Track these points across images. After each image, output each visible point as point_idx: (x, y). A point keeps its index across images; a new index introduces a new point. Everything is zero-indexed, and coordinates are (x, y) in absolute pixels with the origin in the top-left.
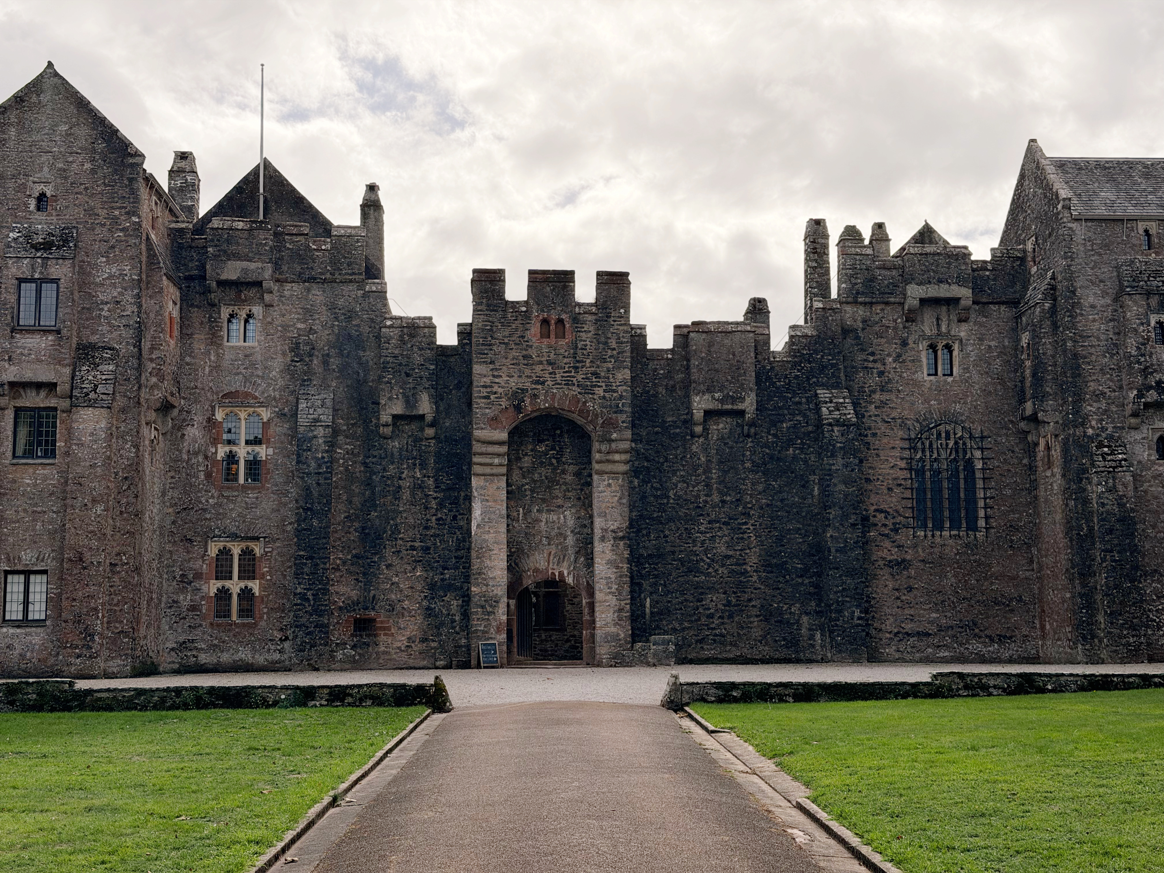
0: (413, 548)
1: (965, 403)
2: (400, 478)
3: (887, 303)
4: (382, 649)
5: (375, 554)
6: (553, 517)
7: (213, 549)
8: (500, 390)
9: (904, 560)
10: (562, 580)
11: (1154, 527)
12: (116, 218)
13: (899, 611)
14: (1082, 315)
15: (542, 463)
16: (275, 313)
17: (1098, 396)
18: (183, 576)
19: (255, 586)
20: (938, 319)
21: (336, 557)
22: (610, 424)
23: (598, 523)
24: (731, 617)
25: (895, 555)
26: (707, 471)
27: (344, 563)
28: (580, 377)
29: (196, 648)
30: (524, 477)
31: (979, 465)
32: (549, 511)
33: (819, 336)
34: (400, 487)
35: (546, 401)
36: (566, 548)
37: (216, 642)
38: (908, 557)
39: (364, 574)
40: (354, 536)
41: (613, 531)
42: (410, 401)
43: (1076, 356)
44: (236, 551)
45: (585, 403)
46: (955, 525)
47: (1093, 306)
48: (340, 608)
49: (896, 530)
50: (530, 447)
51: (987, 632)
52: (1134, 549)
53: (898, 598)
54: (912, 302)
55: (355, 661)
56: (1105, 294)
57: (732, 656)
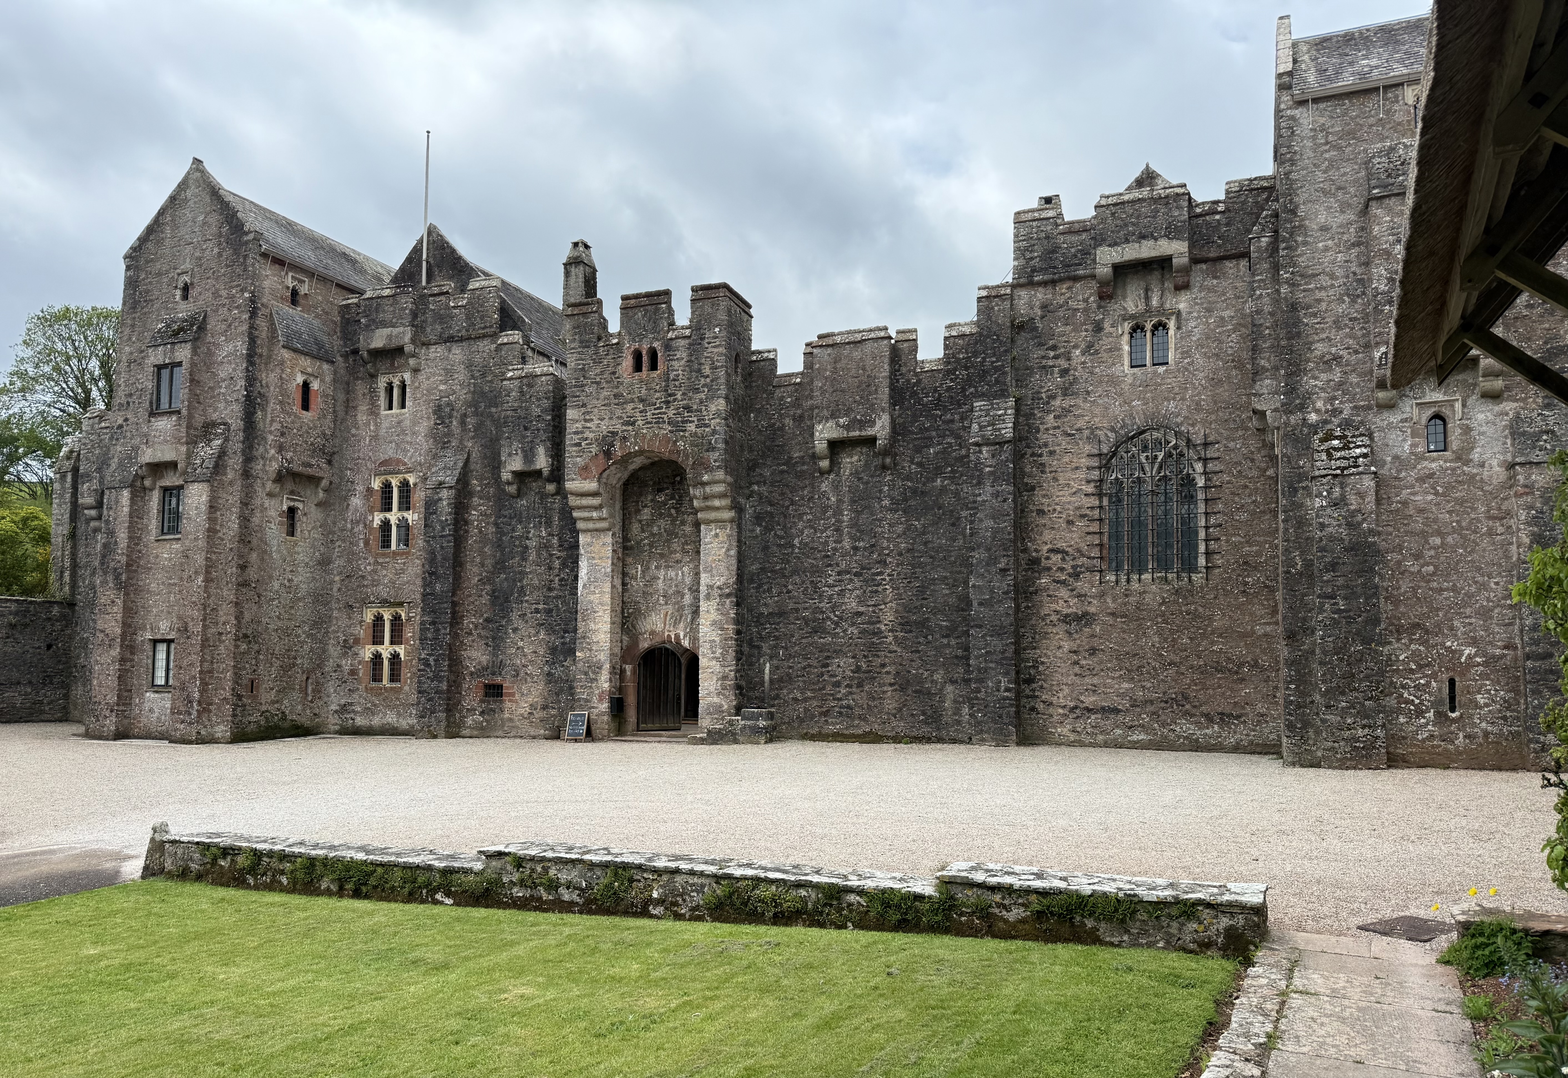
0: (537, 611)
1: (1183, 399)
2: (528, 538)
3: (1076, 279)
4: (507, 715)
5: (504, 617)
6: (671, 573)
7: (369, 616)
8: (591, 435)
9: (1085, 614)
10: (678, 642)
12: (234, 296)
13: (1078, 680)
15: (661, 514)
16: (422, 377)
18: (345, 641)
19: (401, 650)
20: (1147, 290)
21: (469, 622)
22: (702, 465)
23: (704, 579)
24: (860, 685)
25: (1074, 607)
26: (838, 512)
27: (476, 627)
28: (671, 413)
29: (353, 711)
30: (643, 531)
31: (1201, 482)
32: (667, 567)
33: (980, 334)
34: (527, 547)
35: (636, 443)
36: (681, 608)
37: (369, 705)
38: (1092, 610)
39: (494, 638)
40: (485, 599)
41: (719, 588)
42: (529, 455)
44: (387, 616)
45: (675, 442)
46: (1164, 564)
48: (472, 674)
49: (1076, 575)
50: (650, 497)
51: (1204, 708)
53: (1076, 663)
54: (1104, 271)
55: (482, 728)
57: (860, 732)
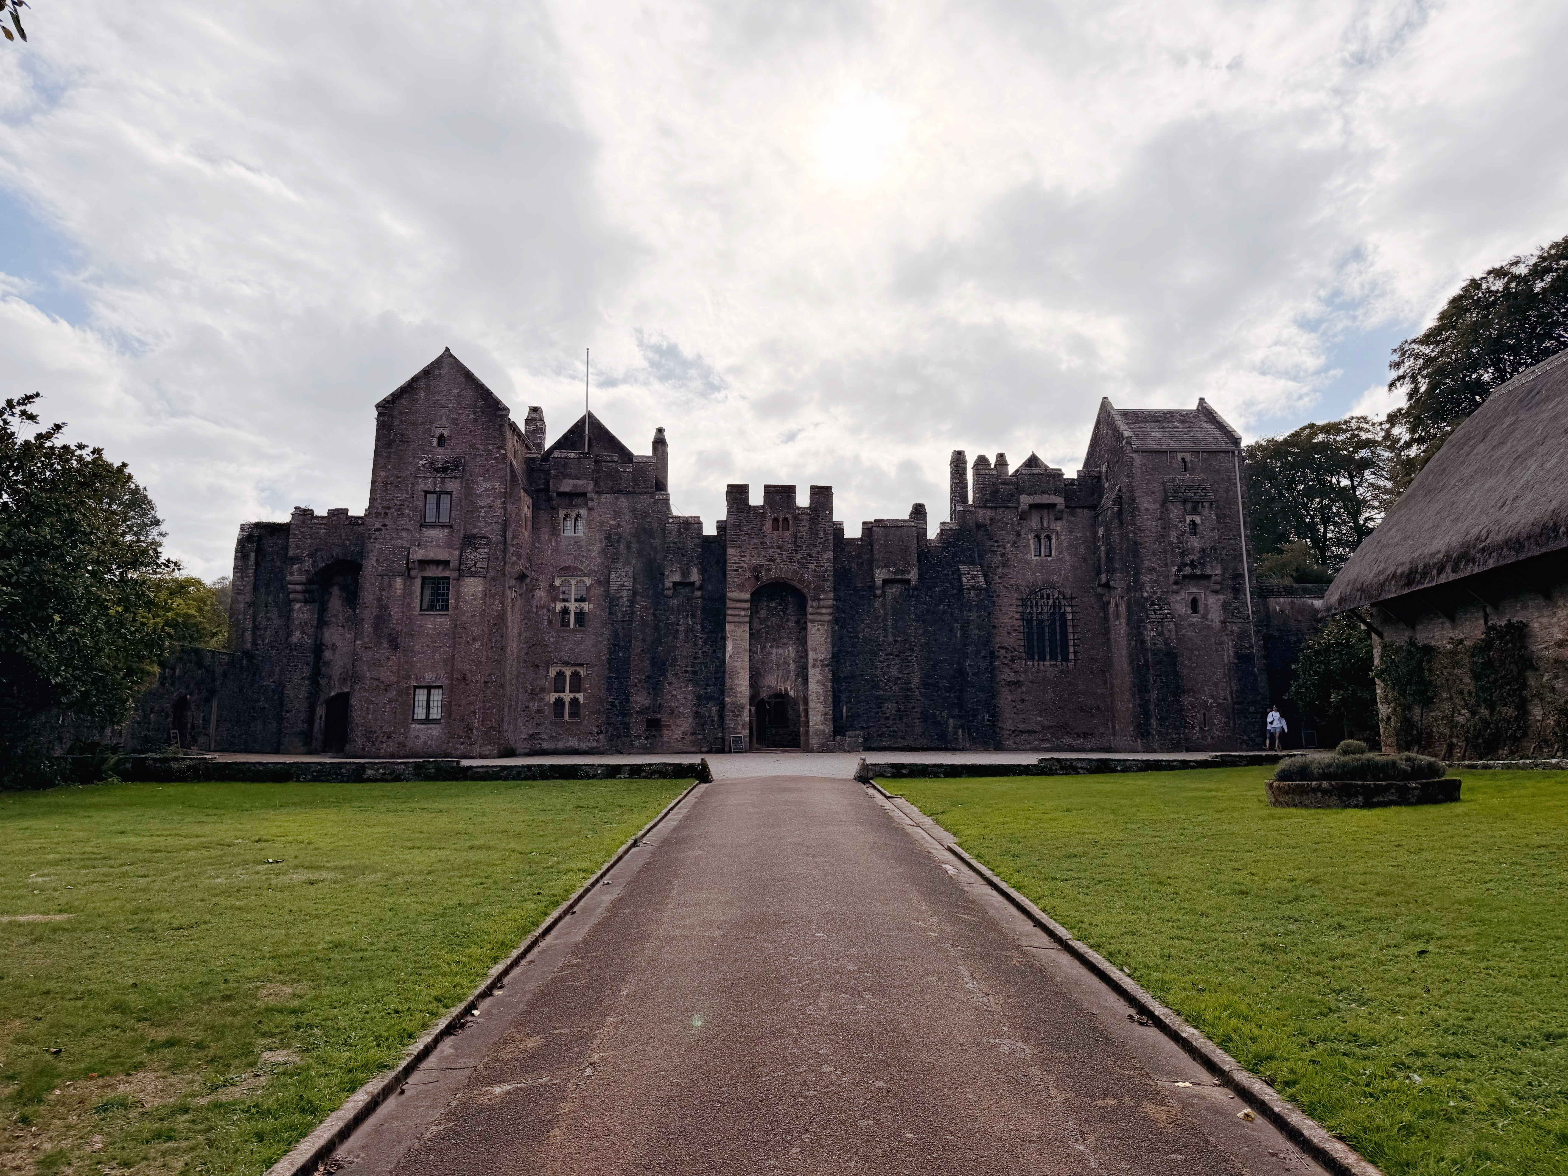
0: (686, 672)
1: (1060, 575)
2: (678, 625)
3: (1007, 507)
4: (665, 739)
5: (661, 675)
6: (781, 651)
7: (553, 672)
8: (745, 565)
9: (1018, 681)
10: (787, 694)
11: (1190, 660)
12: (490, 451)
13: (1015, 716)
14: (1139, 515)
15: (773, 614)
16: (595, 514)
17: (1151, 570)
18: (532, 690)
19: (580, 697)
20: (1041, 518)
21: (634, 678)
22: (819, 589)
23: (811, 655)
24: (901, 719)
25: (1012, 677)
26: (885, 620)
27: (640, 681)
28: (799, 557)
29: (541, 739)
30: (761, 624)
31: (1070, 617)
32: (778, 647)
33: (960, 530)
34: (677, 630)
35: (776, 573)
36: (789, 672)
37: (554, 734)
38: (1021, 679)
39: (654, 689)
40: (647, 663)
41: (821, 661)
42: (685, 573)
43: (1136, 543)
44: (568, 673)
45: (802, 574)
46: (1053, 658)
47: (1147, 510)
48: (638, 712)
49: (1013, 661)
50: (765, 604)
51: (1076, 731)
52: (1176, 674)
53: (1015, 707)
54: (1024, 506)
55: (647, 748)
56: (1155, 502)
57: (901, 745)
